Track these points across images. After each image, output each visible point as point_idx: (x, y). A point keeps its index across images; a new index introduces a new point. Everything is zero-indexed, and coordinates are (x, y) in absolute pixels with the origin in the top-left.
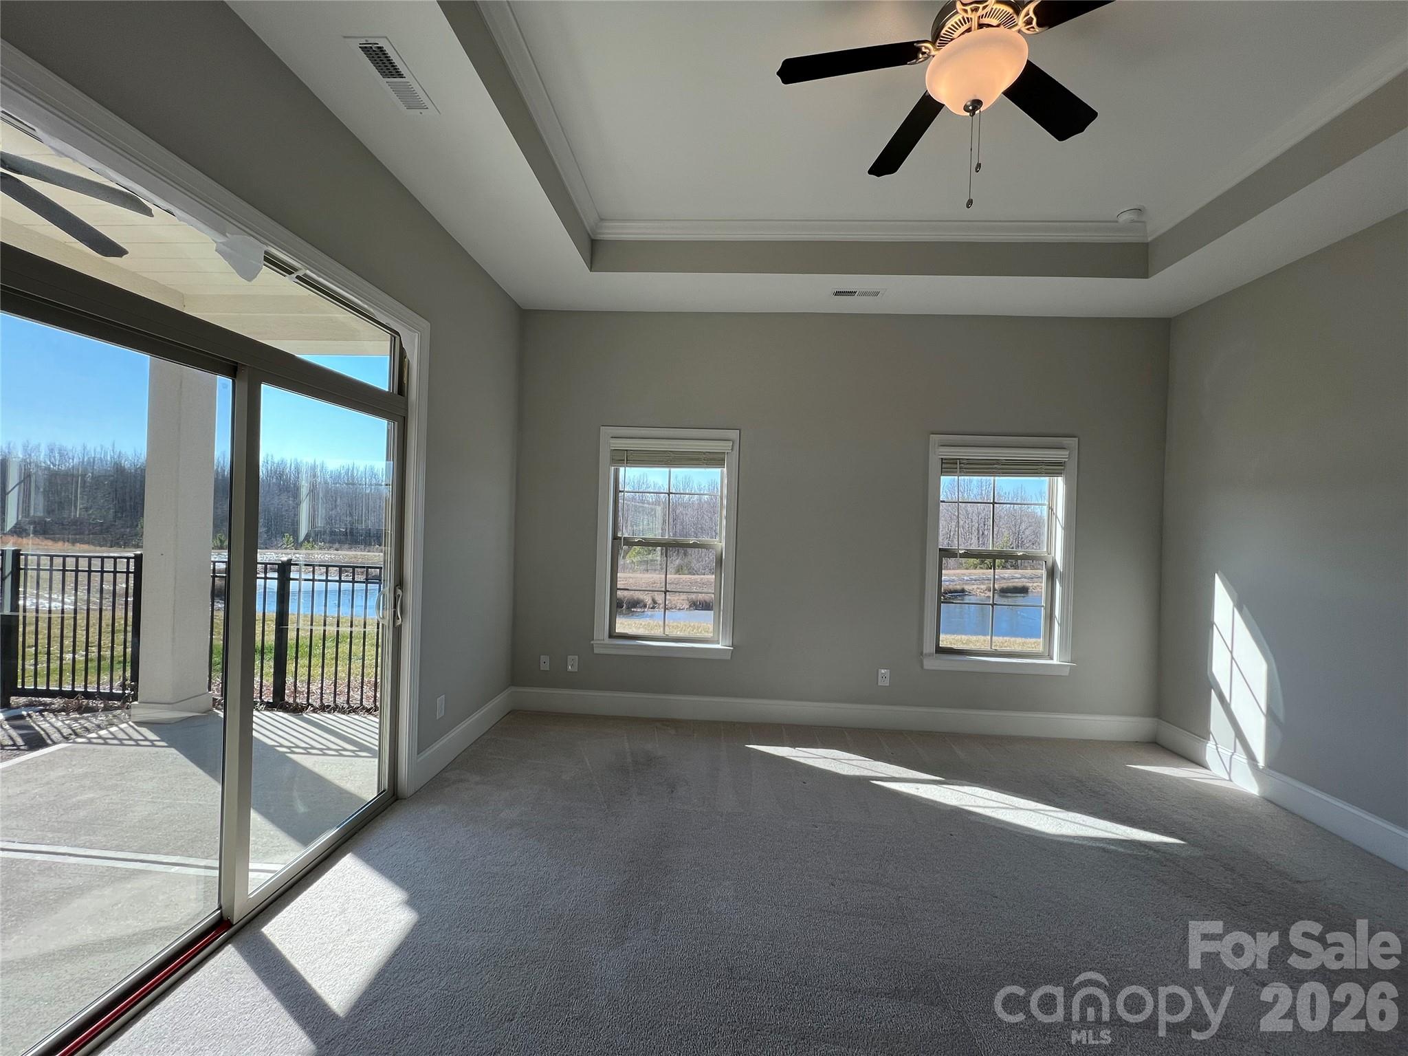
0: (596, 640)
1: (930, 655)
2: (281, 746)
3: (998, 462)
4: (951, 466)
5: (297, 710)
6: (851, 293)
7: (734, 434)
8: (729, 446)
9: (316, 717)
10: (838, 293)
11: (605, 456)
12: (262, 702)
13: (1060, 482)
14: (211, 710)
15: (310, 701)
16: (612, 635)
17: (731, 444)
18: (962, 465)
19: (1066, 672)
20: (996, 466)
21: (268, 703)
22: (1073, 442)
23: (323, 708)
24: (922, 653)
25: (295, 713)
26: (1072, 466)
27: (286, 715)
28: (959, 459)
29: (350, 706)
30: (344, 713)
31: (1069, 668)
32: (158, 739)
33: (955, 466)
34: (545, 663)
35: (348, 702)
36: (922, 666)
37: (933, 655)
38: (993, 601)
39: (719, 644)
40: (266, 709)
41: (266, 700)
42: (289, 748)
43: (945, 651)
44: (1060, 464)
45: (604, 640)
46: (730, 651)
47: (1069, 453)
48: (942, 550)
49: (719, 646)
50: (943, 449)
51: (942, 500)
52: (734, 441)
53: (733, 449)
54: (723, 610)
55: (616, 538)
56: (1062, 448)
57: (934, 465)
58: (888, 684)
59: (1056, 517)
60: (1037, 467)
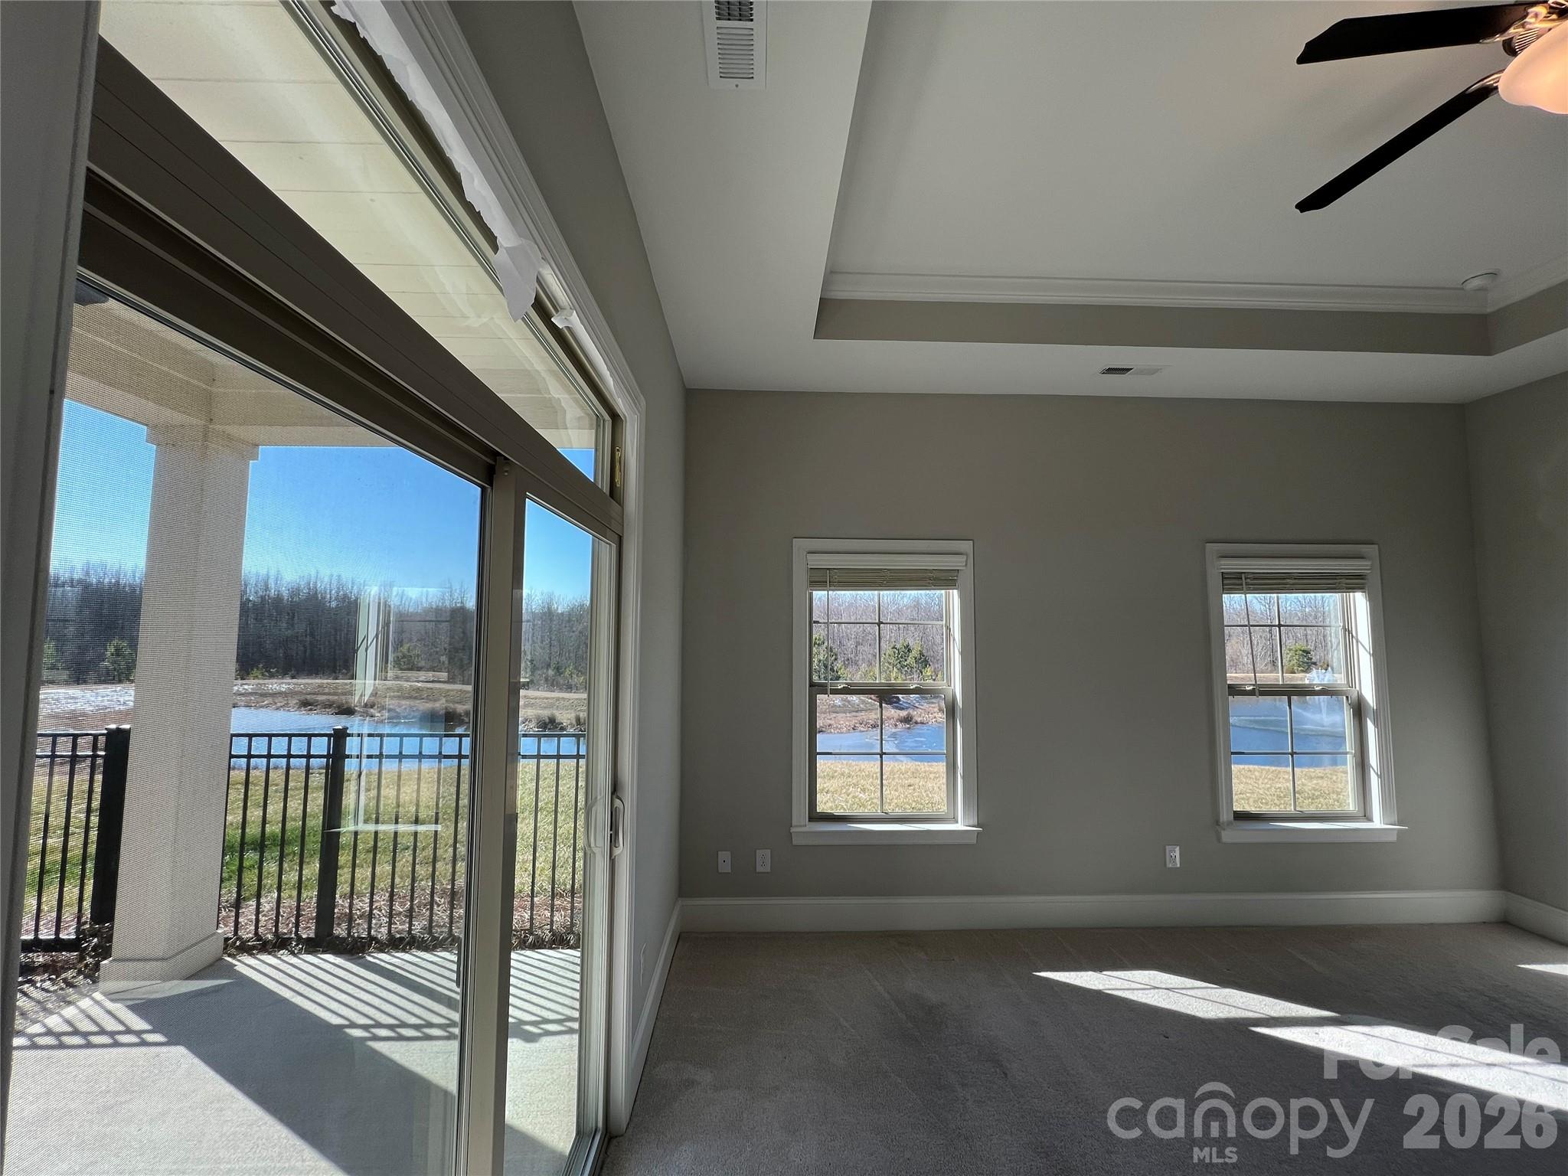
0: (796, 826)
1: (1229, 824)
2: (353, 1025)
3: (1289, 576)
4: (1235, 582)
5: (353, 949)
6: (1124, 371)
7: (966, 546)
8: (961, 562)
9: (383, 958)
10: (1111, 371)
11: (800, 577)
12: (299, 939)
13: (1360, 602)
14: (221, 959)
15: (373, 932)
16: (816, 817)
17: (964, 560)
18: (1248, 580)
19: (1393, 838)
20: (1288, 581)
21: (309, 939)
22: (1372, 550)
23: (395, 944)
24: (1217, 822)
25: (353, 955)
26: (1375, 579)
27: (339, 960)
28: (1244, 573)
29: (435, 939)
30: (426, 949)
31: (1396, 832)
32: (147, 1027)
33: (1239, 582)
34: (725, 861)
35: (430, 933)
36: (1219, 839)
37: (1232, 824)
38: (1292, 749)
39: (957, 822)
40: (308, 952)
41: (304, 936)
42: (365, 1027)
43: (1242, 817)
44: (1360, 577)
45: (806, 826)
46: (978, 833)
47: (1369, 563)
48: (1230, 687)
49: (959, 826)
50: (1224, 562)
51: (1225, 624)
52: (967, 555)
53: (966, 565)
54: (963, 777)
55: (812, 685)
56: (1361, 557)
57: (1214, 580)
58: (1178, 866)
59: (1357, 641)
60: (1335, 581)
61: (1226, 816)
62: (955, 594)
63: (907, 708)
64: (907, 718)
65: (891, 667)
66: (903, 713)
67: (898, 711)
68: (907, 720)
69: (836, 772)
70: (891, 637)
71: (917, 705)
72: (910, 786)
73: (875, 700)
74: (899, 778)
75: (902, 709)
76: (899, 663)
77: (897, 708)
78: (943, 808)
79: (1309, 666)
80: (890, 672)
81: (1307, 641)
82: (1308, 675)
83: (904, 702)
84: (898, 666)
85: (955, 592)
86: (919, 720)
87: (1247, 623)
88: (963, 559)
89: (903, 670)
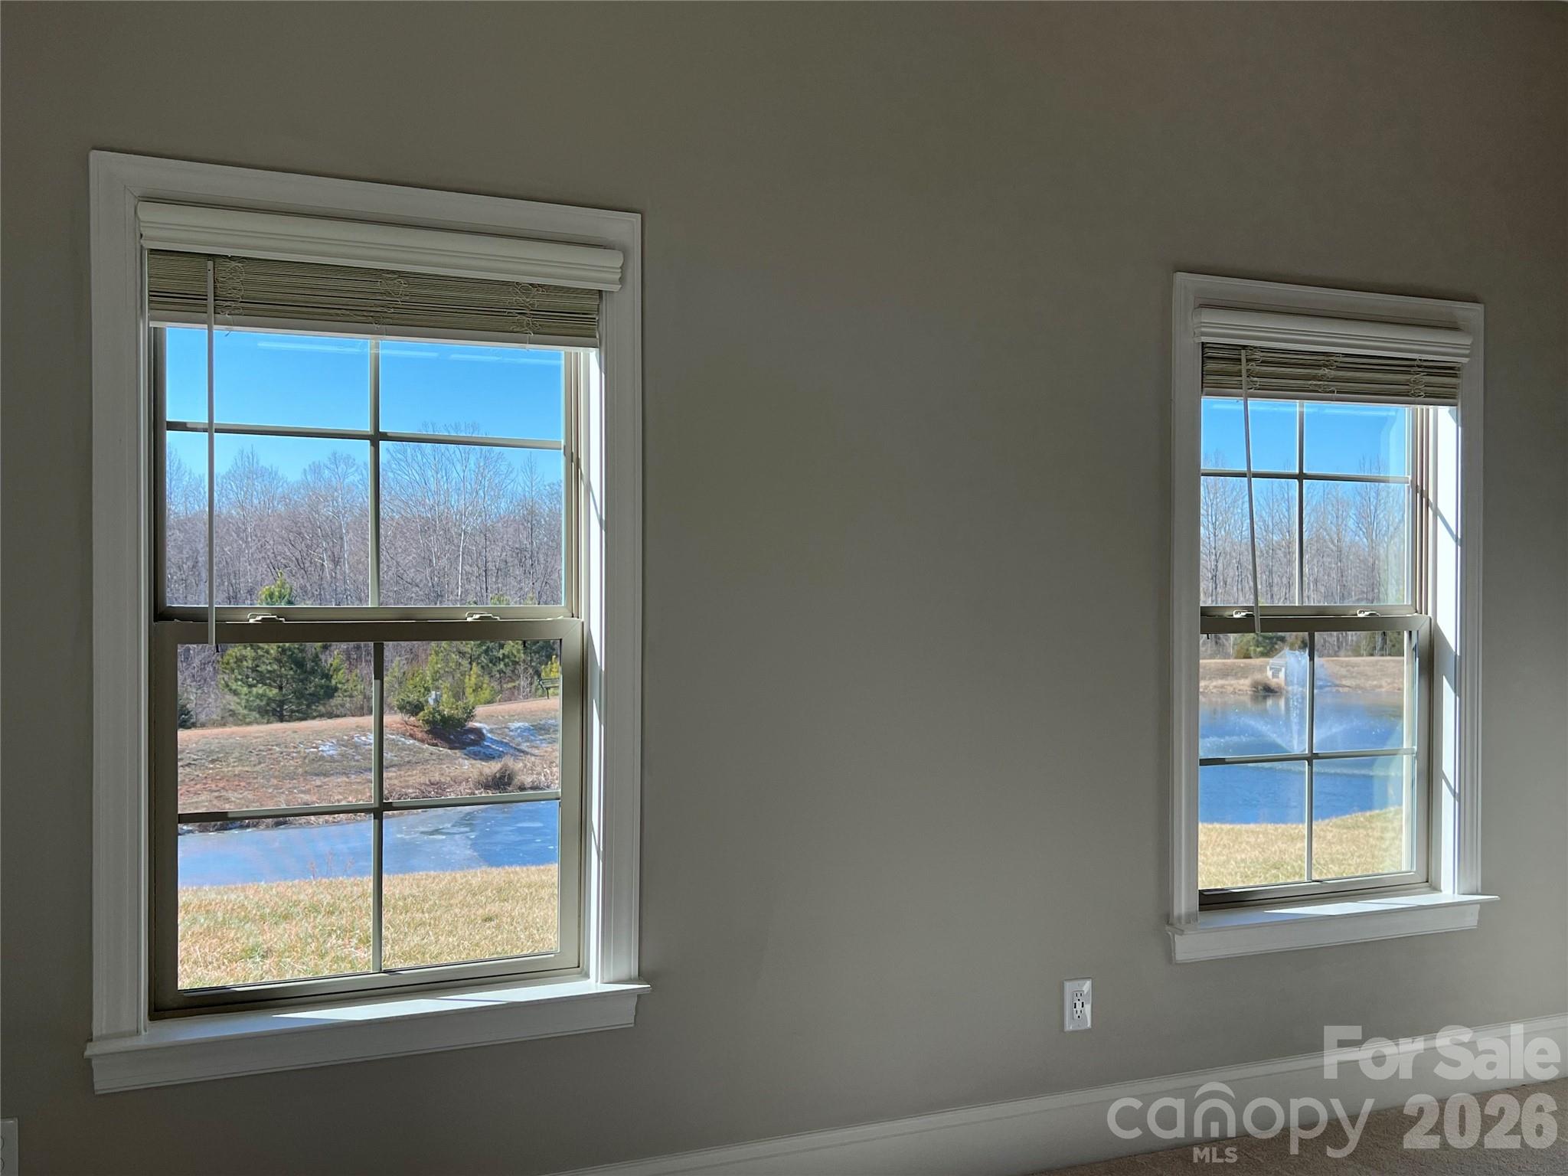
0: (105, 1038)
1: (1190, 918)
3: (1323, 360)
4: (1227, 368)
7: (624, 227)
8: (610, 270)
13: (1445, 423)
16: (167, 1003)
17: (620, 265)
18: (1250, 366)
19: (1473, 921)
22: (1473, 314)
24: (1167, 918)
26: (1474, 378)
28: (1244, 347)
31: (1475, 907)
33: (1234, 368)
36: (1168, 956)
37: (1192, 921)
39: (586, 972)
43: (1214, 901)
44: (1450, 371)
45: (138, 1032)
46: (639, 996)
47: (1468, 341)
48: (1205, 612)
49: (593, 984)
50: (1209, 317)
51: (1204, 466)
52: (625, 252)
53: (622, 280)
54: (606, 857)
55: (160, 613)
56: (1453, 327)
57: (1187, 365)
58: (1089, 1025)
59: (1436, 513)
60: (1408, 377)
61: (1184, 903)
62: (591, 360)
63: (501, 755)
64: (502, 777)
65: (465, 663)
66: (492, 768)
67: (479, 764)
68: (502, 782)
69: (297, 903)
70: (466, 592)
71: (524, 746)
72: (489, 919)
73: (422, 741)
74: (463, 904)
75: (489, 757)
76: (486, 652)
77: (476, 756)
78: (551, 941)
79: (1273, 644)
80: (463, 674)
81: (1272, 596)
82: (1271, 661)
83: (493, 741)
84: (484, 659)
85: (593, 355)
86: (528, 780)
87: (1244, 469)
88: (615, 261)
89: (495, 669)
